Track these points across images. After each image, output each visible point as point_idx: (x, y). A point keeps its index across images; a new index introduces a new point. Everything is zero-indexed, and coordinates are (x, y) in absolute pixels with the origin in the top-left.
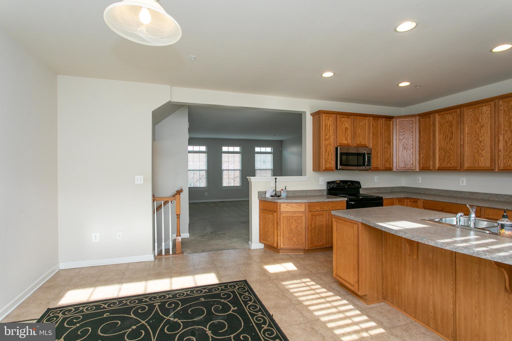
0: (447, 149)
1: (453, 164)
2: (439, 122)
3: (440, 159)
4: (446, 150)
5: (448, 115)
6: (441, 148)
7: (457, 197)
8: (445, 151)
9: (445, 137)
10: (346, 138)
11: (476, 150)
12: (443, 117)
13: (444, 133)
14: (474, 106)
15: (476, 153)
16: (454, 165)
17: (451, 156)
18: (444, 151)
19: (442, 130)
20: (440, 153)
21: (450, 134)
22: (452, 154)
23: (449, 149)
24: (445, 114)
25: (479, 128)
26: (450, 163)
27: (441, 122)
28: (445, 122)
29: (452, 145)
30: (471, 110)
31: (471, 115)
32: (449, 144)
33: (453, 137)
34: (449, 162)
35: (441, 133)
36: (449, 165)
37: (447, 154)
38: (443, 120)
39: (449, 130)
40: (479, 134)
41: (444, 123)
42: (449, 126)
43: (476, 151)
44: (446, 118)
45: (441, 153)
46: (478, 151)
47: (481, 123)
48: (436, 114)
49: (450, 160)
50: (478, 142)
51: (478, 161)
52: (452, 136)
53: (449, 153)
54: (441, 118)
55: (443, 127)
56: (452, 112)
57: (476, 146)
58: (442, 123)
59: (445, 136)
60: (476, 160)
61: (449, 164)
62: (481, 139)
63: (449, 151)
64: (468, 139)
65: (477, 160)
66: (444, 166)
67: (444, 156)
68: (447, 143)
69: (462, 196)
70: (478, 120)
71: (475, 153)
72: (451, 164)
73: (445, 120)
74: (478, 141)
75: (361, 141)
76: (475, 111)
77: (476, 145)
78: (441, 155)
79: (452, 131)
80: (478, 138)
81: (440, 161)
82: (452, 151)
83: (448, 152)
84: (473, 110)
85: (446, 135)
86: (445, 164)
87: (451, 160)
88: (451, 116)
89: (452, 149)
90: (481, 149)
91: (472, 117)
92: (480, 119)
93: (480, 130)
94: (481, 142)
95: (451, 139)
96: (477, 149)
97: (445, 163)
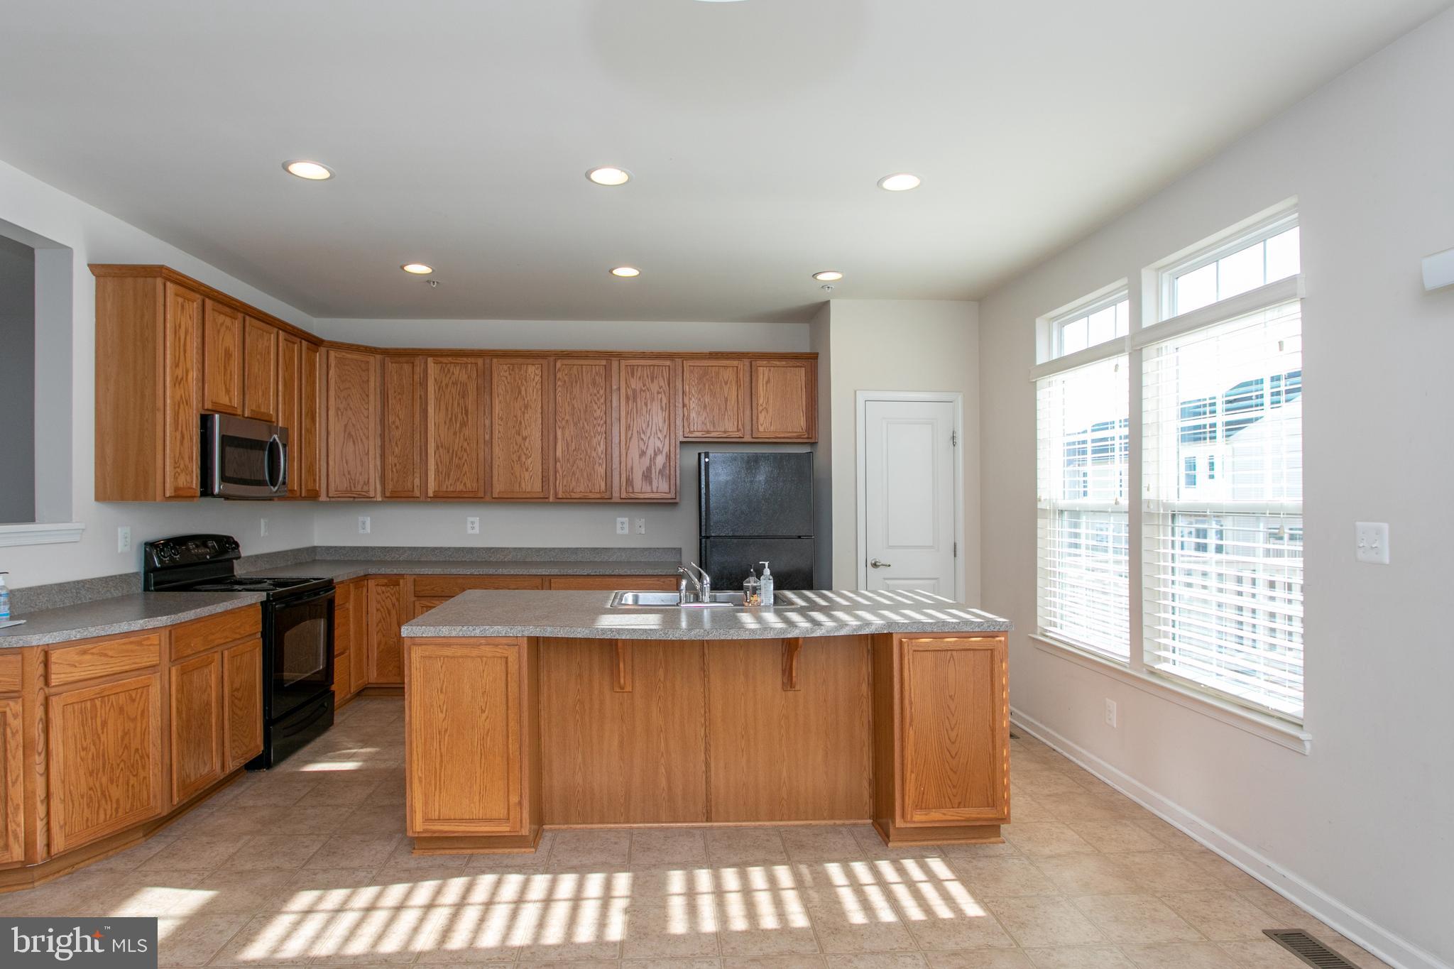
0: (456, 449)
1: (469, 485)
2: (435, 380)
3: (438, 472)
4: (453, 451)
5: (458, 368)
6: (440, 445)
7: (462, 561)
8: (451, 451)
9: (451, 419)
10: (226, 388)
11: (515, 455)
12: (446, 370)
13: (447, 409)
14: (514, 361)
15: (516, 463)
16: (470, 487)
17: (464, 464)
18: (448, 452)
19: (442, 403)
20: (437, 456)
21: (462, 413)
22: (466, 460)
23: (460, 449)
24: (451, 363)
25: (520, 409)
26: (461, 482)
27: (441, 382)
28: (451, 382)
29: (466, 440)
30: (505, 367)
31: (507, 378)
32: (460, 437)
33: (468, 421)
34: (458, 479)
35: (440, 409)
36: (460, 487)
37: (456, 460)
38: (446, 376)
39: (459, 404)
40: (521, 423)
41: (447, 385)
42: (459, 394)
43: (515, 457)
44: (453, 373)
45: (440, 456)
46: (519, 457)
47: (524, 399)
48: (430, 360)
49: (462, 475)
50: (519, 439)
51: (518, 481)
52: (465, 419)
53: (460, 458)
54: (440, 370)
55: (444, 393)
56: (467, 363)
57: (516, 448)
58: (444, 384)
59: (450, 416)
60: (516, 477)
61: (458, 483)
62: (525, 433)
63: (459, 453)
64: (500, 430)
65: (518, 476)
66: (447, 487)
67: (448, 464)
68: (455, 434)
69: (474, 559)
70: (520, 392)
71: (513, 461)
72: (465, 484)
73: (450, 378)
74: (519, 435)
75: (260, 401)
76: (513, 370)
77: (516, 444)
78: (441, 462)
79: (465, 408)
80: (520, 429)
81: (438, 475)
82: (465, 455)
83: (456, 455)
84: (509, 368)
85: (452, 414)
86: (451, 485)
87: (464, 475)
88: (464, 372)
89: (465, 450)
90: (525, 454)
91: (508, 383)
92: (523, 389)
93: (524, 413)
94: (525, 439)
95: (464, 424)
96: (518, 454)
97: (450, 481)
